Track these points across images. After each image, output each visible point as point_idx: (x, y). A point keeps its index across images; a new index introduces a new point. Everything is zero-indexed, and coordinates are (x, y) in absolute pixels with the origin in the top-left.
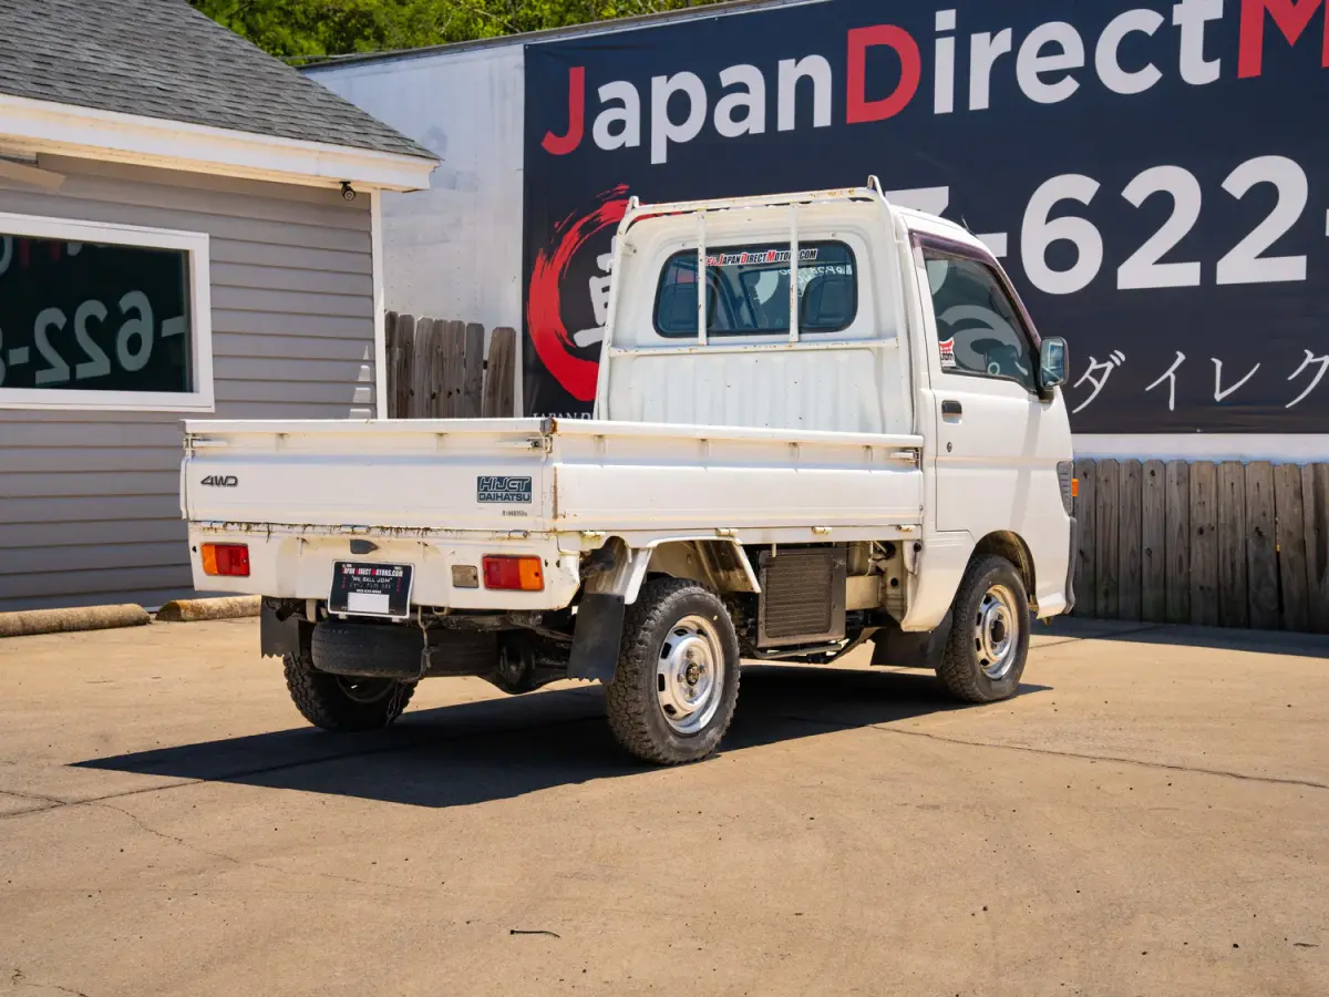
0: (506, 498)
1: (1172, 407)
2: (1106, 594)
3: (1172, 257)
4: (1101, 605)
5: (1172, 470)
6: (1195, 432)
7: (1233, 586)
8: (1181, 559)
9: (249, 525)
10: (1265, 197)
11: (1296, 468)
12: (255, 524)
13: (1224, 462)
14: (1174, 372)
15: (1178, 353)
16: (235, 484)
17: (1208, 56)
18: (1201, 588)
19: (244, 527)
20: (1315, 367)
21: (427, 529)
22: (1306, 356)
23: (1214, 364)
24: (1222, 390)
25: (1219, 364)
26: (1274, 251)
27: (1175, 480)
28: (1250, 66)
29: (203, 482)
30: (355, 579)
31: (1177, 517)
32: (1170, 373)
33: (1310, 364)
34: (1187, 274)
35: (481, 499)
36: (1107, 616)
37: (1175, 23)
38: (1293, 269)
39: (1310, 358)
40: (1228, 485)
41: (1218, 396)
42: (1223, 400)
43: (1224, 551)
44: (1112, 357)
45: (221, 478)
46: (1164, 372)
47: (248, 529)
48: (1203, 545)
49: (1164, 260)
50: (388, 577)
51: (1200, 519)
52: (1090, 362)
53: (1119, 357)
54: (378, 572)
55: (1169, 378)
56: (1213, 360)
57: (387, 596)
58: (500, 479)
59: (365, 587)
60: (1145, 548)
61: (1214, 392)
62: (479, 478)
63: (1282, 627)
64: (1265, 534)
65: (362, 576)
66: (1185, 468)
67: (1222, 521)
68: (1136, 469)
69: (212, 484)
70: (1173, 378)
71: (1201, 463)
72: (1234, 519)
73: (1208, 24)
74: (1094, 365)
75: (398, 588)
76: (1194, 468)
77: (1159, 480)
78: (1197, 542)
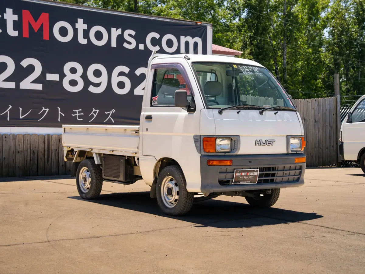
1: (8, 120)
3: (7, 80)
5: (11, 136)
6: (15, 126)
7: (26, 166)
8: (13, 160)
10: (31, 68)
11: (43, 136)
13: (26, 134)
15: (10, 106)
17: (15, 29)
18: (18, 167)
20: (45, 111)
23: (20, 109)
24: (22, 116)
25: (21, 109)
26: (34, 82)
27: (12, 139)
28: (26, 35)
31: (12, 149)
32: (8, 111)
33: (44, 110)
34: (12, 85)
37: (5, 18)
38: (39, 87)
39: (44, 109)
40: (26, 140)
41: (21, 117)
42: (23, 119)
43: (25, 157)
46: (6, 111)
48: (19, 156)
49: (5, 80)
51: (20, 148)
55: (7, 112)
56: (20, 108)
60: (3, 158)
61: (20, 116)
63: (38, 175)
64: (35, 152)
66: (15, 137)
67: (24, 149)
71: (19, 135)
72: (27, 149)
73: (14, 21)
76: (18, 136)
77: (7, 139)
78: (18, 155)
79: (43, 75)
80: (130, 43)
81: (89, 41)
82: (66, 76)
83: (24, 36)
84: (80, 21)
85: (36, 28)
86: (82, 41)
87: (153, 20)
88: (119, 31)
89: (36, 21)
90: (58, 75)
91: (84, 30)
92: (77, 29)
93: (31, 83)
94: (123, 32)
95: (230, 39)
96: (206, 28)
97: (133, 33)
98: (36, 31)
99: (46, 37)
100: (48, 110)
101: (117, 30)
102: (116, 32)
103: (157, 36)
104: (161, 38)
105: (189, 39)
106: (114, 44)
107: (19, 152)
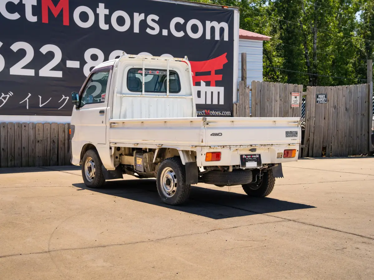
0: (292, 136)
1: (28, 108)
2: (11, 160)
3: (26, 67)
4: (9, 164)
5: (31, 125)
6: (35, 115)
7: (46, 156)
8: (33, 149)
9: (224, 146)
10: (51, 55)
11: (64, 125)
12: (226, 146)
13: (45, 123)
14: (28, 99)
15: (29, 94)
16: (221, 135)
17: (34, 14)
18: (38, 156)
19: (222, 147)
20: (65, 100)
21: (272, 145)
22: (63, 96)
23: (39, 98)
24: (41, 104)
25: (40, 97)
26: (54, 69)
27: (31, 128)
28: (45, 20)
29: (211, 135)
30: (247, 159)
31: (32, 138)
33: (64, 98)
34: (31, 73)
35: (287, 136)
36: (11, 167)
37: (23, 3)
38: (59, 74)
39: (64, 97)
40: (46, 129)
41: (41, 106)
42: (42, 107)
43: (44, 147)
44: (9, 93)
45: (217, 133)
46: (25, 98)
47: (223, 147)
48: (39, 145)
49: (24, 68)
50: (255, 158)
51: (40, 138)
52: (2, 94)
53: (11, 94)
54: (253, 156)
55: (26, 100)
57: (256, 162)
58: (291, 132)
59: (250, 160)
60: (23, 147)
61: (39, 105)
62: (286, 132)
63: (58, 165)
64: (55, 141)
65: (249, 158)
66: (34, 126)
67: (44, 139)
68: (20, 125)
69: (214, 135)
70: (28, 100)
71: (39, 123)
72: (47, 138)
73: (33, 6)
74: (3, 95)
75: (258, 160)
76: (37, 125)
77: (27, 128)
78: (37, 144)
79: (63, 61)
80: (153, 29)
81: (111, 26)
82: (87, 63)
83: (43, 22)
84: (101, 5)
85: (56, 13)
86: (104, 26)
87: (177, 4)
88: (142, 16)
89: (56, 6)
90: (78, 63)
91: (106, 15)
92: (98, 14)
93: (50, 70)
94: (146, 17)
95: (260, 23)
96: (232, 13)
97: (157, 18)
98: (56, 17)
99: (66, 22)
100: (68, 98)
101: (139, 15)
102: (138, 17)
103: (182, 21)
104: (185, 24)
105: (215, 24)
106: (136, 30)
107: (38, 141)
